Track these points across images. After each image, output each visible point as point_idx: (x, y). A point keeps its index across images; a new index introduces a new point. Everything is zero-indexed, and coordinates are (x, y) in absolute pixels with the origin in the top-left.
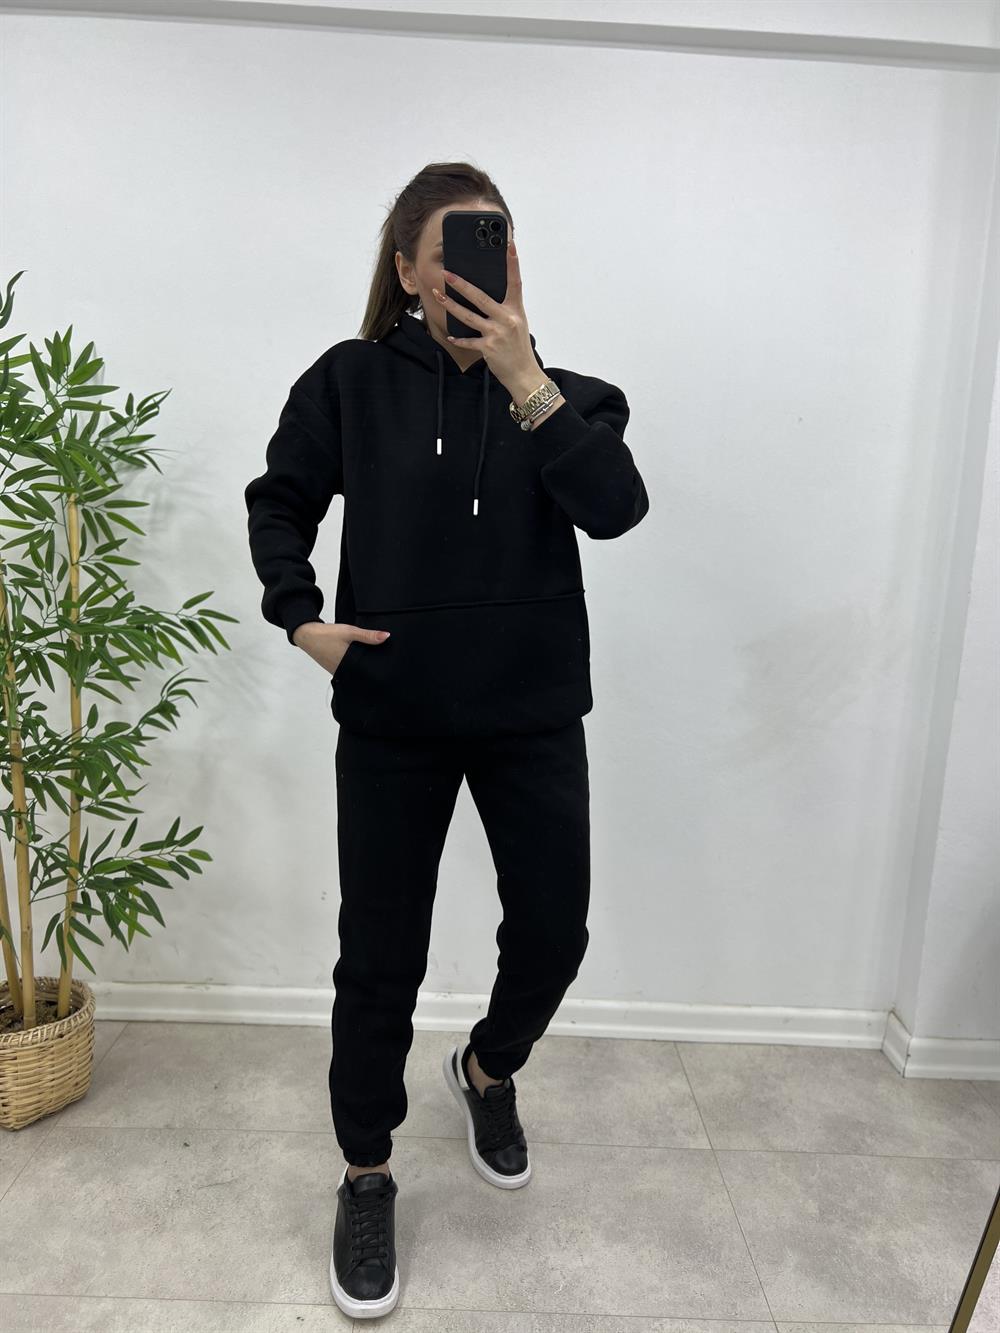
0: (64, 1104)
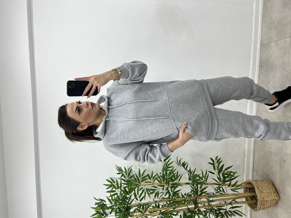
0: (273, 187)
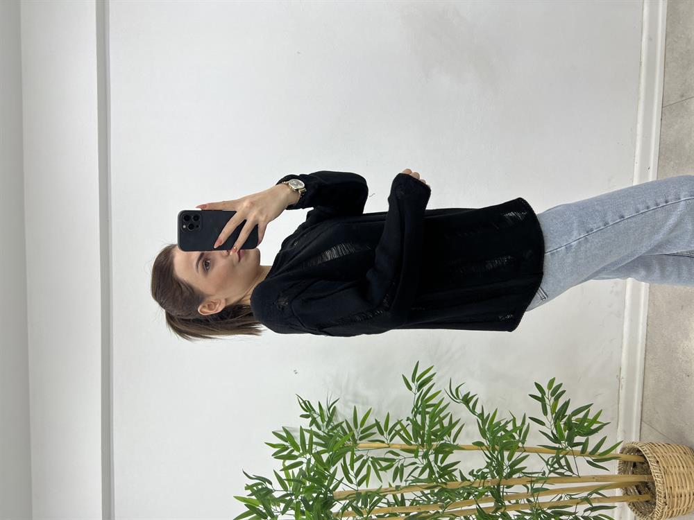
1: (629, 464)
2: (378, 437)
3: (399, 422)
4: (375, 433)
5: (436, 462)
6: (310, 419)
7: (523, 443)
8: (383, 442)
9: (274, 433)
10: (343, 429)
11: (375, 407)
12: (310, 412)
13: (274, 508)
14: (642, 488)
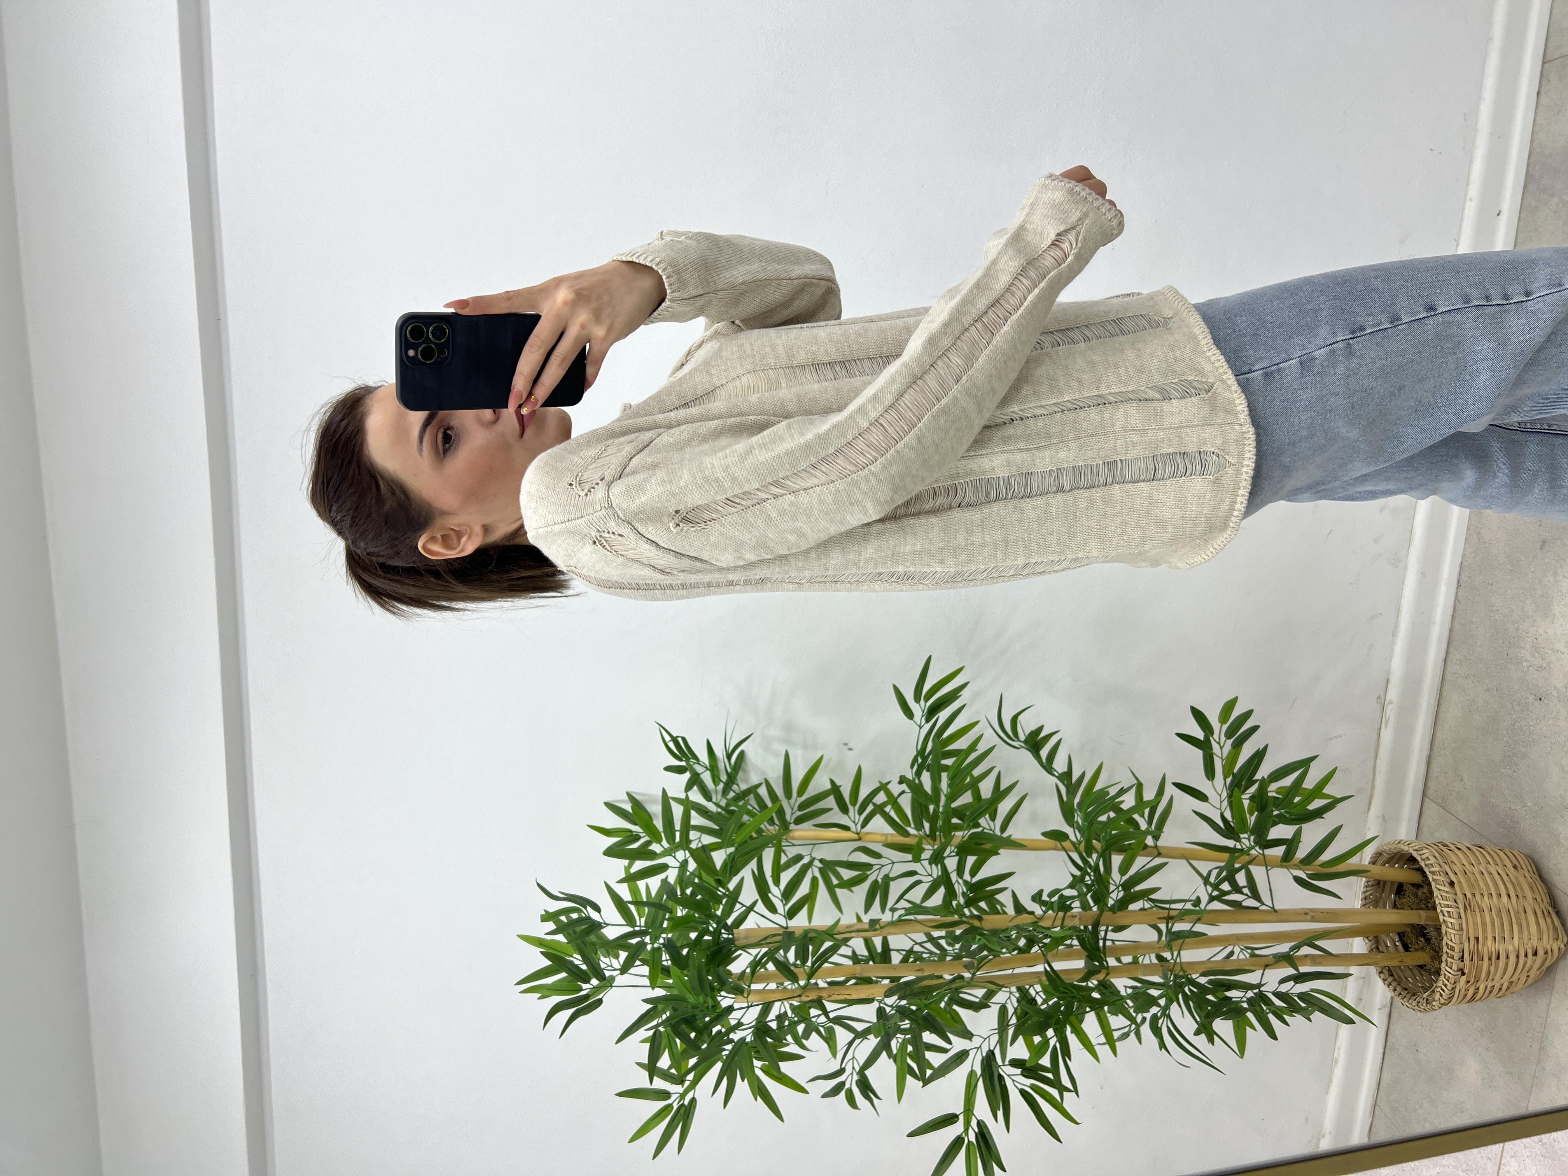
1: (1388, 888)
2: (836, 816)
3: (883, 787)
4: (830, 809)
5: (960, 871)
6: (687, 775)
7: (1156, 838)
8: (846, 828)
9: (609, 805)
10: (759, 800)
11: (830, 754)
12: (688, 760)
13: (607, 960)
14: (1411, 938)
